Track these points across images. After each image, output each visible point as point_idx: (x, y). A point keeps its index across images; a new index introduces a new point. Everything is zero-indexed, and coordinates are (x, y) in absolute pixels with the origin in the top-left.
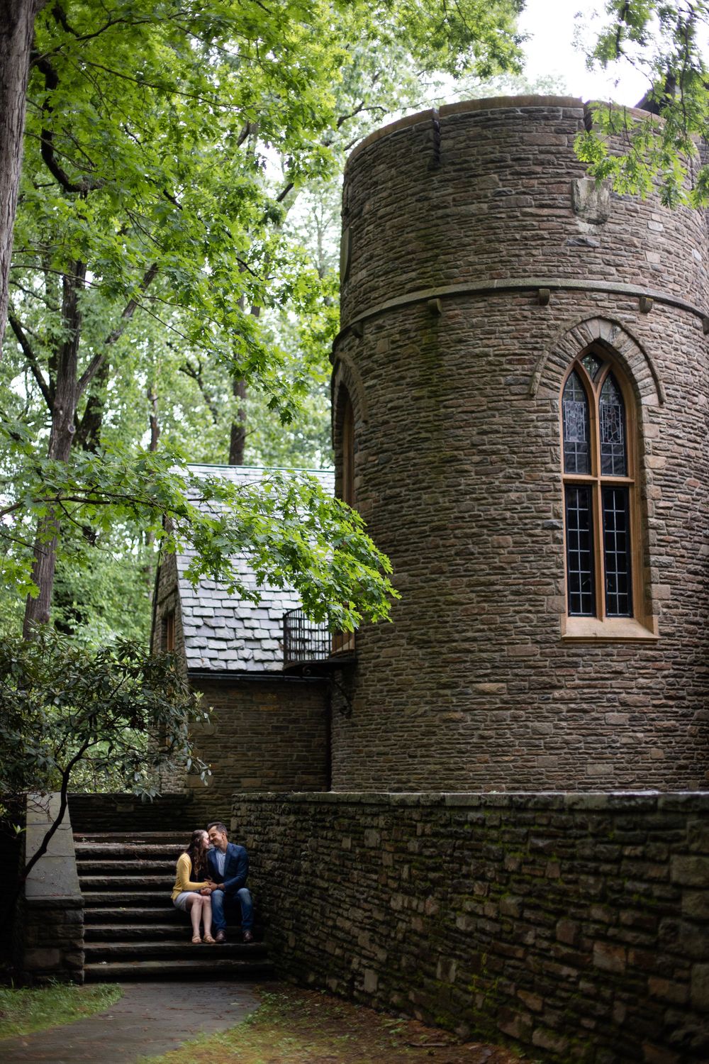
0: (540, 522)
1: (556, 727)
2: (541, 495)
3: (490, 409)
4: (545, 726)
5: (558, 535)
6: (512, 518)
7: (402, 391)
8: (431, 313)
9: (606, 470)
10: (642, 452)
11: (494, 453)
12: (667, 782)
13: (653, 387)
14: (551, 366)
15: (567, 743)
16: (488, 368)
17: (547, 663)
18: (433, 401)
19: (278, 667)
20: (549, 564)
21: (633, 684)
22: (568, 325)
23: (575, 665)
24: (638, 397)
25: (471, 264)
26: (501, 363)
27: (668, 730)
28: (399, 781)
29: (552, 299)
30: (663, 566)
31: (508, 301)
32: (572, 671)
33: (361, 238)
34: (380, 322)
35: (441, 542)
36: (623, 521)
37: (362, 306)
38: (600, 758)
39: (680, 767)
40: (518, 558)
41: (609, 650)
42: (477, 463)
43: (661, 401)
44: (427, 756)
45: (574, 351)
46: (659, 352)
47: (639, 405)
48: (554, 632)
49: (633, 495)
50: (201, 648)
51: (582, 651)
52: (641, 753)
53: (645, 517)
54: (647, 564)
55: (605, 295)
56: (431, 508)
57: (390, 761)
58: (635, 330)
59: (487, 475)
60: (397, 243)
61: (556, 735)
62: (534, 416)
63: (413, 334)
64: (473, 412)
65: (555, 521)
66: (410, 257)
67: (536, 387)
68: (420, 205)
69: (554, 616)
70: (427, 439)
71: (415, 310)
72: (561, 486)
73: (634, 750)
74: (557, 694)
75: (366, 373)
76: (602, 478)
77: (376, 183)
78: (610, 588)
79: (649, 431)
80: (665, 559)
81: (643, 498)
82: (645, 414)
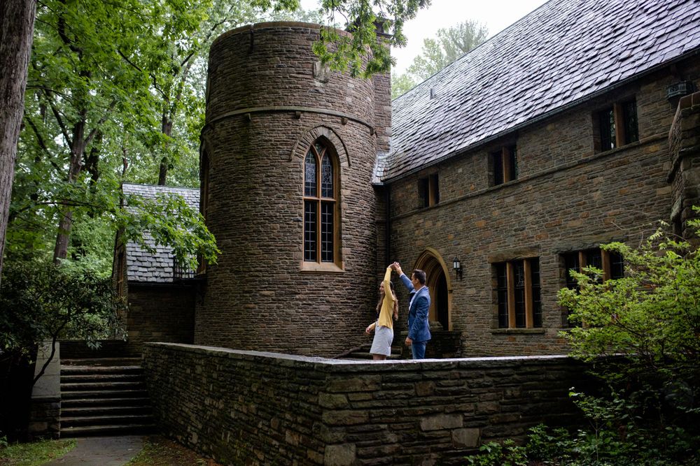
0: (292, 218)
1: (297, 312)
2: (293, 206)
3: (271, 165)
4: (292, 311)
5: (300, 224)
6: (280, 216)
7: (231, 155)
8: (246, 120)
9: (324, 195)
10: (340, 188)
11: (273, 186)
12: (346, 337)
13: (346, 158)
14: (300, 147)
15: (301, 319)
16: (271, 147)
17: (293, 283)
18: (245, 161)
19: (171, 280)
20: (296, 237)
21: (332, 292)
22: (309, 128)
23: (306, 284)
24: (339, 163)
25: (265, 98)
26: (277, 145)
27: (347, 313)
28: (224, 336)
29: (302, 116)
30: (348, 240)
31: (282, 116)
32: (305, 286)
33: (216, 83)
34: (223, 122)
35: (247, 226)
36: (331, 218)
37: (215, 115)
38: (316, 326)
39: (353, 330)
40: (282, 234)
41: (322, 277)
42: (264, 190)
43: (350, 165)
44: (238, 324)
45: (311, 140)
46: (350, 143)
47: (340, 166)
48: (297, 268)
49: (335, 207)
50: (135, 271)
51: (310, 277)
52: (335, 324)
53: (340, 217)
54: (340, 238)
55: (326, 116)
56: (243, 210)
57: (220, 326)
58: (339, 132)
59: (269, 196)
60: (232, 87)
61: (297, 315)
62: (291, 170)
63: (237, 129)
64: (263, 166)
65: (299, 218)
66: (238, 93)
67: (293, 156)
68: (243, 69)
69: (297, 261)
70: (242, 178)
71: (239, 118)
72: (303, 202)
73: (332, 322)
74: (297, 297)
75: (216, 146)
76: (321, 199)
77: (223, 58)
78: (324, 249)
79: (344, 178)
80: (349, 236)
81: (340, 209)
82: (342, 171)
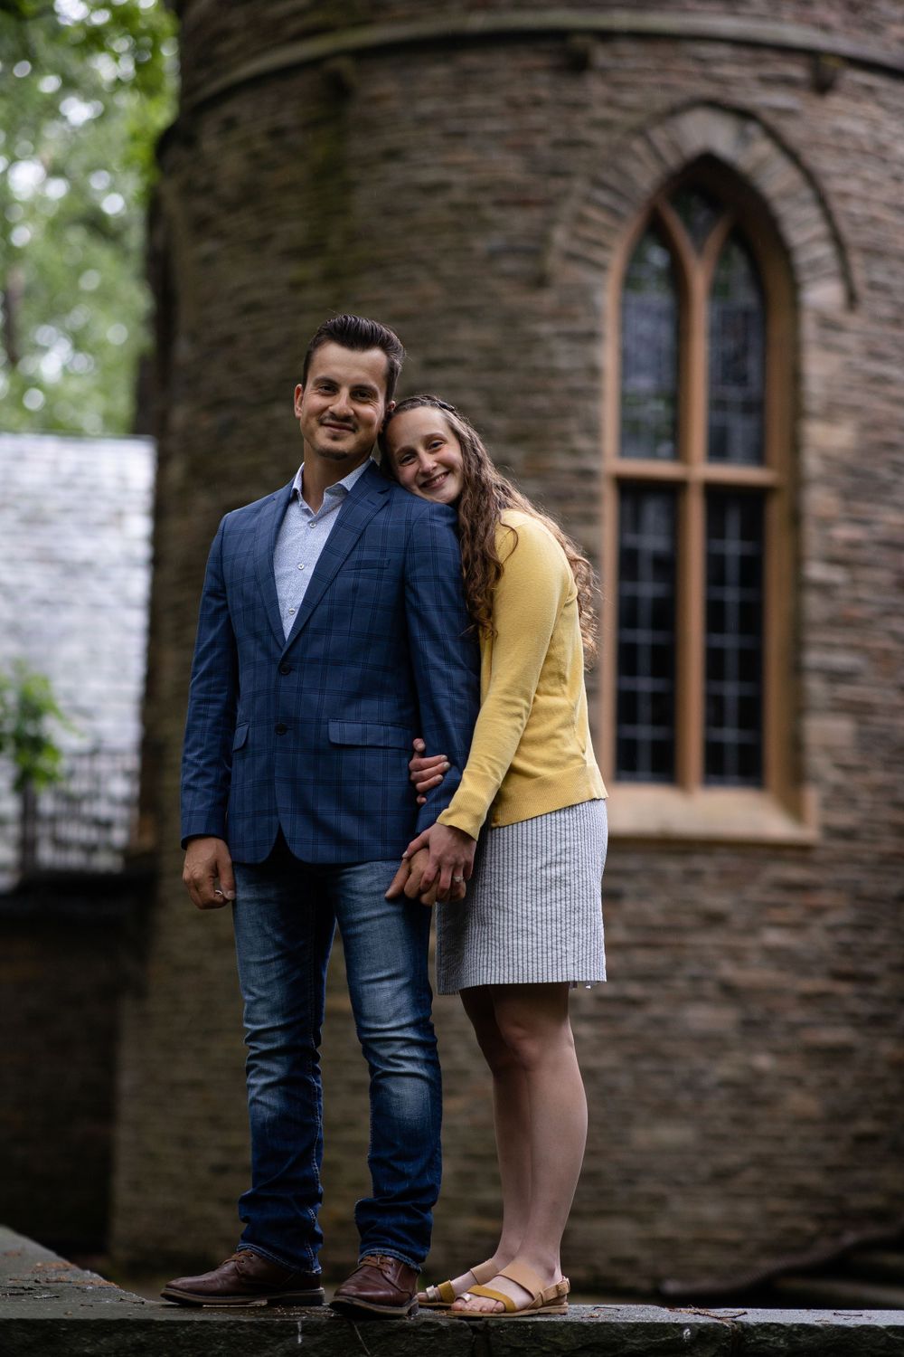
7: (265, 267)
8: (337, 91)
9: (718, 449)
10: (797, 413)
12: (828, 1170)
13: (832, 265)
14: (594, 214)
16: (448, 217)
18: (328, 291)
21: (751, 942)
22: (633, 120)
24: (794, 287)
26: (479, 208)
27: (831, 1049)
29: (601, 56)
30: (836, 676)
31: (503, 64)
34: (233, 110)
36: (752, 571)
38: (666, 1110)
39: (862, 1139)
41: (699, 862)
43: (852, 300)
45: (645, 177)
46: (853, 186)
47: (795, 306)
49: (776, 513)
52: (764, 1102)
53: (798, 561)
54: (797, 670)
55: (723, 51)
58: (794, 132)
62: (547, 329)
63: (294, 139)
67: (553, 262)
72: (607, 489)
73: (747, 1093)
75: (201, 226)
76: (702, 470)
78: (714, 722)
79: (819, 369)
80: (842, 660)
81: (796, 518)
82: (810, 329)
